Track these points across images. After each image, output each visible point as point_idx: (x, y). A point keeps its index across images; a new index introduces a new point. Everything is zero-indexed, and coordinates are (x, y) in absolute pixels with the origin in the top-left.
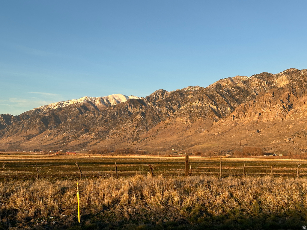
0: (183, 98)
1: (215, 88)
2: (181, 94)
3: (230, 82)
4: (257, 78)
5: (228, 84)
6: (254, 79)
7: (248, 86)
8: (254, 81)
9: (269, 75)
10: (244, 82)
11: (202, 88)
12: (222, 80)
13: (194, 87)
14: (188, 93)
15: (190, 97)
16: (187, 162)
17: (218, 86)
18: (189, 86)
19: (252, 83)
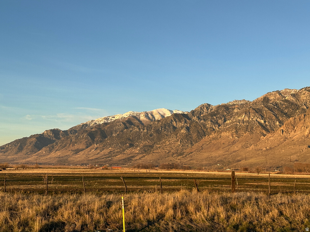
0: (229, 113)
1: (262, 102)
2: (227, 108)
3: (278, 95)
4: (308, 91)
5: (276, 97)
6: (304, 92)
7: (297, 100)
8: (304, 94)
10: (293, 95)
11: (248, 101)
12: (270, 94)
13: (240, 101)
14: (233, 107)
15: (236, 111)
16: (233, 177)
17: (266, 100)
18: (234, 100)
19: (302, 96)
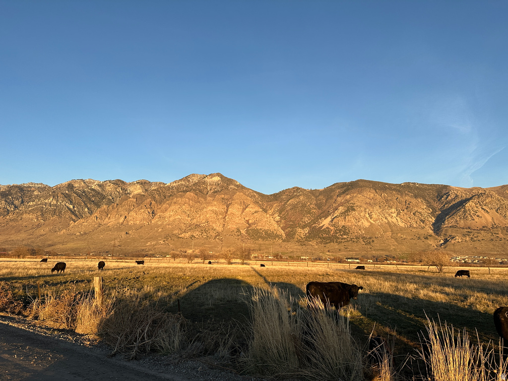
0: (24, 194)
1: (67, 188)
2: (21, 189)
3: (83, 183)
4: (112, 183)
5: (81, 185)
6: (109, 184)
7: (103, 190)
8: (109, 186)
9: (123, 182)
10: (100, 186)
11: (47, 186)
12: (75, 181)
13: (37, 184)
14: (29, 189)
15: (36, 193)
17: (70, 186)
18: (30, 182)
19: (107, 188)
